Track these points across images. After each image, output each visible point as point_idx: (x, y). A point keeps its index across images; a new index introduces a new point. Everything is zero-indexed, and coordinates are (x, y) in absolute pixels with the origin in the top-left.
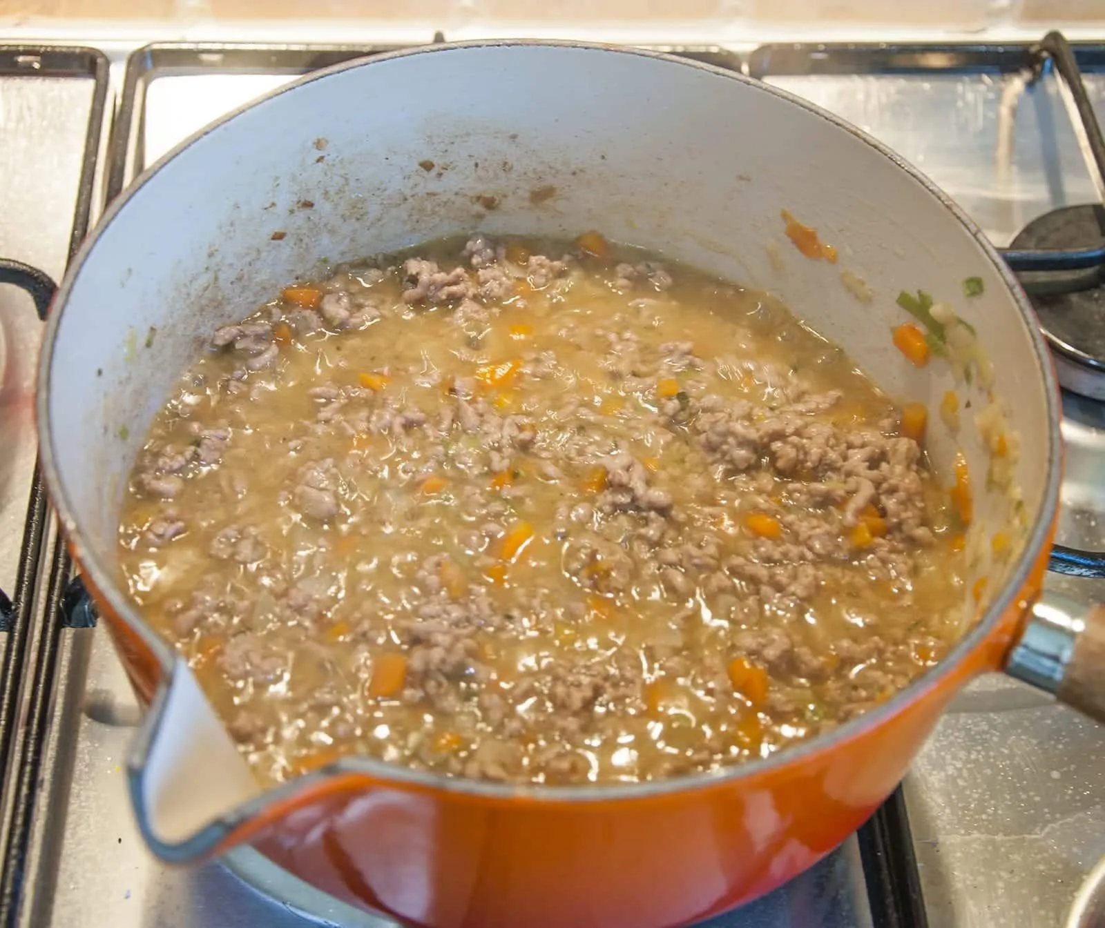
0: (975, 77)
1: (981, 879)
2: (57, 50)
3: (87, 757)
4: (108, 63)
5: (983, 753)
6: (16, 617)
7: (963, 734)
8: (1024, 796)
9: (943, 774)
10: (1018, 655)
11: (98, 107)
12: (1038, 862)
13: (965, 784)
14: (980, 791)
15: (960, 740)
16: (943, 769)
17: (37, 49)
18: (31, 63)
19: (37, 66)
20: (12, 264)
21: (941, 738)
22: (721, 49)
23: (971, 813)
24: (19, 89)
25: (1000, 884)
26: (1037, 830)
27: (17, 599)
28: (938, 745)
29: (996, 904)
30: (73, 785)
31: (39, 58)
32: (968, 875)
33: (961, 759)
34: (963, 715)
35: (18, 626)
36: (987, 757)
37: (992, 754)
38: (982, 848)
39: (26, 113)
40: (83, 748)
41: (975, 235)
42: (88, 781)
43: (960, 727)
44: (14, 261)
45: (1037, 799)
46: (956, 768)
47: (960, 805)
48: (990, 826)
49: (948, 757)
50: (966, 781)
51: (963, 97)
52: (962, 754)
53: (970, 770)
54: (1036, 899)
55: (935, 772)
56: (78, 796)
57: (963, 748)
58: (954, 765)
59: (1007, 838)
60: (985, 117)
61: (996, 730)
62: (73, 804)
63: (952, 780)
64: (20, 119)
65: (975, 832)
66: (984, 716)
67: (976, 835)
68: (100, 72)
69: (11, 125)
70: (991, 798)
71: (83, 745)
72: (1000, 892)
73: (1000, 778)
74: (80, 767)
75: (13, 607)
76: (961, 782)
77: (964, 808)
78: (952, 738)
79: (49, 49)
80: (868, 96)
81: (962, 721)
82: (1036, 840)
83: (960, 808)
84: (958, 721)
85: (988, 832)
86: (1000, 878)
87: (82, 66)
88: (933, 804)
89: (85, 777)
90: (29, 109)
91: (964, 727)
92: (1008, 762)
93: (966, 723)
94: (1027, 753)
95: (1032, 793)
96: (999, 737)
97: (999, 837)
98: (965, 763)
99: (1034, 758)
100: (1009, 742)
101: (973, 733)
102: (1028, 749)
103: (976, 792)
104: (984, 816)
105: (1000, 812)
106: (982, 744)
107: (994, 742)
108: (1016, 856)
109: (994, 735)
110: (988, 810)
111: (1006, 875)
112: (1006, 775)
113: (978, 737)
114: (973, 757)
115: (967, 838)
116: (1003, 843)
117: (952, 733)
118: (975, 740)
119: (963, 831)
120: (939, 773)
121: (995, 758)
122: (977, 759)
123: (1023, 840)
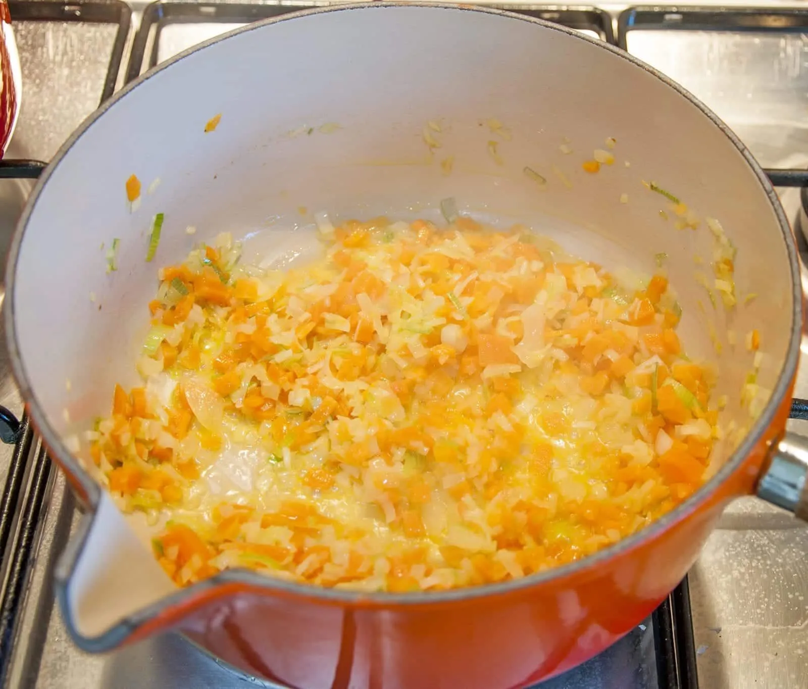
0: (795, 35)
1: (752, 659)
2: (93, 2)
4: (130, 12)
5: (762, 561)
6: (22, 434)
7: (747, 546)
8: (790, 596)
9: (729, 577)
10: (766, 482)
12: (797, 648)
13: (746, 585)
15: (745, 551)
16: (730, 572)
18: (74, 11)
19: (78, 13)
20: (39, 164)
21: (731, 549)
22: (596, 9)
23: (748, 608)
24: (65, 31)
25: (767, 664)
26: (799, 622)
27: (24, 421)
28: (727, 554)
29: (762, 679)
31: (79, 8)
32: (742, 656)
33: (744, 566)
34: (749, 531)
35: (23, 442)
36: (765, 564)
37: (769, 562)
38: (755, 635)
39: (69, 48)
41: (742, 152)
43: (746, 541)
44: (40, 162)
45: (801, 598)
46: (740, 573)
47: (741, 602)
48: (763, 619)
49: (735, 564)
50: (746, 582)
51: (785, 50)
52: (746, 561)
53: (751, 575)
54: (793, 676)
55: (723, 576)
57: (747, 558)
58: (739, 570)
59: (776, 628)
60: (801, 66)
61: (773, 544)
63: (737, 582)
64: (65, 53)
65: (751, 622)
66: (766, 532)
67: (751, 625)
68: (124, 18)
69: (58, 58)
70: (766, 596)
72: (766, 670)
73: (773, 581)
75: (21, 426)
76: (743, 584)
78: (739, 549)
79: (86, 1)
80: (711, 47)
81: (747, 536)
82: (798, 630)
83: (741, 604)
84: (744, 536)
85: (761, 623)
86: (767, 659)
87: (112, 15)
88: (719, 600)
90: (72, 46)
91: (749, 541)
92: (781, 569)
93: (751, 538)
94: (796, 562)
95: (797, 594)
96: (775, 549)
97: (769, 627)
98: (748, 569)
99: (801, 567)
100: (783, 554)
101: (755, 545)
102: (797, 559)
103: (754, 592)
104: (759, 611)
105: (771, 608)
106: (762, 555)
107: (771, 554)
108: (780, 642)
109: (772, 547)
110: (762, 606)
111: (771, 657)
112: (778, 579)
113: (759, 549)
114: (754, 564)
115: (744, 627)
116: (772, 631)
117: (739, 546)
118: (757, 552)
119: (741, 622)
120: (727, 576)
121: (771, 566)
122: (757, 567)
123: (788, 629)
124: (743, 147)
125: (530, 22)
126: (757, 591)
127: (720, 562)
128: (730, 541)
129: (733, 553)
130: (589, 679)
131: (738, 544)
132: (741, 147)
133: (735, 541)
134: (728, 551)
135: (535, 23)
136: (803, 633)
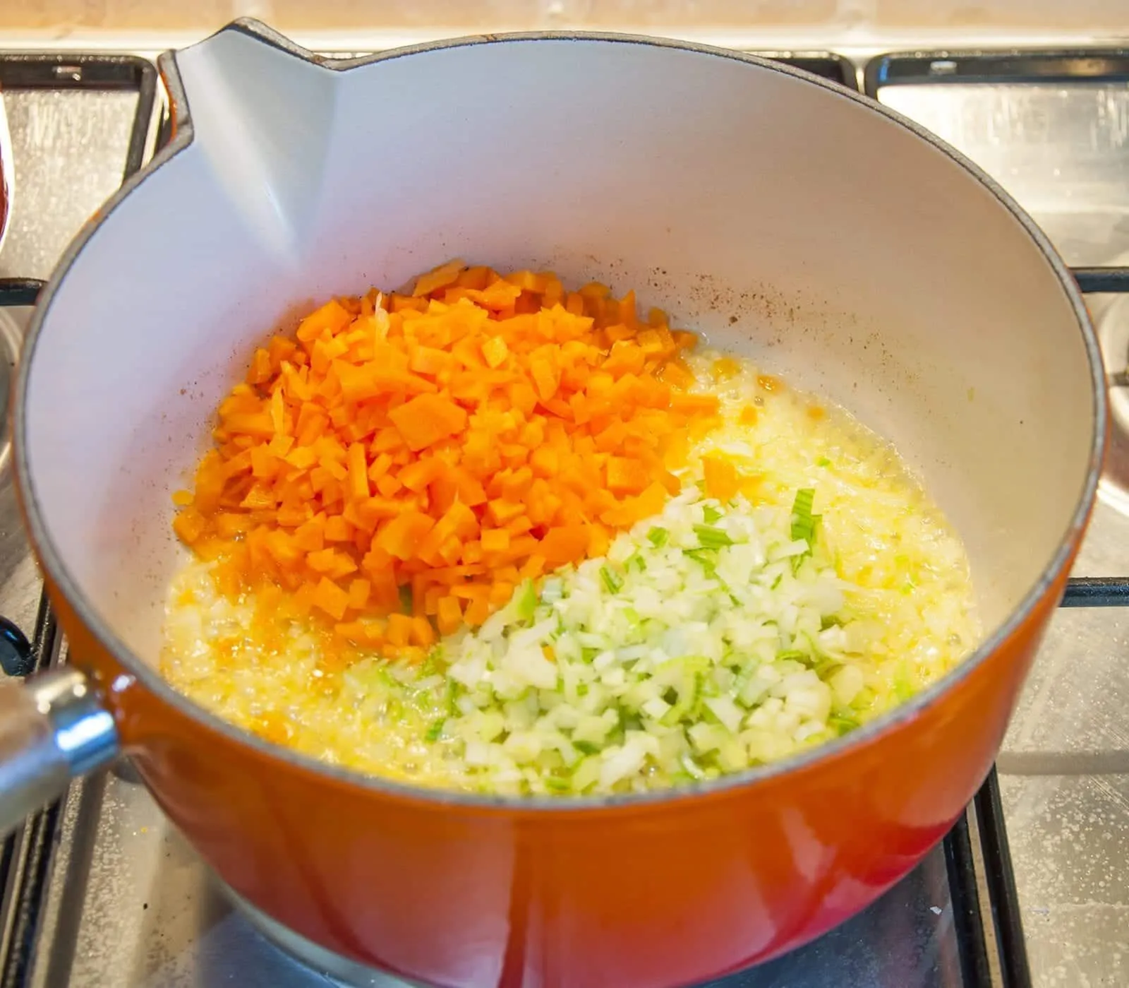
1: (1095, 950)
2: (100, 59)
3: (111, 818)
4: (155, 73)
5: (1103, 815)
6: (34, 660)
7: (1081, 795)
9: (1057, 838)
11: (142, 120)
13: (1081, 849)
14: (1098, 856)
15: (1077, 802)
16: (1058, 832)
17: (78, 58)
18: (72, 74)
19: (77, 77)
21: (1058, 800)
22: (832, 54)
23: (1086, 880)
24: (57, 104)
25: (1117, 955)
27: (37, 640)
28: (1053, 807)
29: (1111, 977)
30: (96, 847)
31: (79, 69)
32: (1081, 946)
33: (1078, 821)
34: (1083, 775)
36: (1107, 820)
37: (1113, 816)
38: (1097, 917)
39: (63, 128)
40: (108, 809)
42: (112, 843)
43: (1079, 787)
46: (1072, 832)
47: (1075, 871)
48: (1108, 894)
49: (1065, 820)
50: (1082, 845)
51: (1105, 106)
52: (1080, 817)
53: (1088, 834)
55: (1049, 837)
56: (101, 858)
57: (1082, 811)
58: (1071, 829)
61: (1118, 791)
62: (95, 867)
63: (1067, 844)
64: (58, 135)
65: (1090, 900)
66: (1106, 775)
67: (1092, 902)
68: (146, 83)
69: (48, 143)
70: (1110, 863)
71: (108, 805)
72: (1116, 965)
73: (1121, 842)
74: (103, 828)
75: (32, 649)
76: (1077, 848)
77: (1078, 875)
78: (1069, 799)
79: (90, 59)
80: (999, 106)
81: (1081, 782)
83: (1075, 875)
84: (1076, 782)
85: (1105, 899)
86: (1117, 950)
87: (127, 78)
89: (109, 839)
90: (68, 125)
91: (1083, 788)
93: (1086, 783)
96: (1121, 798)
97: (1118, 905)
98: (1083, 826)
101: (1093, 793)
103: (1094, 857)
104: (1102, 883)
105: (1120, 878)
106: (1102, 806)
107: (1116, 804)
109: (1116, 795)
110: (1107, 876)
111: (1123, 946)
113: (1098, 798)
114: (1091, 819)
115: (1082, 905)
116: (1122, 912)
117: (1070, 795)
118: (1095, 801)
119: (1077, 898)
120: (1053, 837)
121: (1116, 821)
122: (1096, 822)
127: (1043, 818)
128: (1056, 788)
129: (1061, 804)
131: (1067, 791)
133: (1063, 789)
134: (1054, 802)
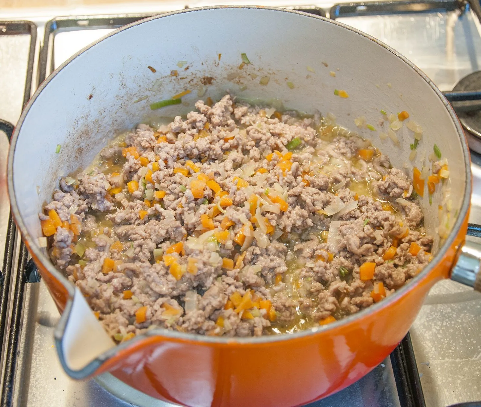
0: (434, 14)
1: (450, 380)
2: (13, 23)
3: (39, 342)
4: (36, 27)
5: (449, 322)
7: (439, 314)
8: (468, 341)
9: (431, 332)
10: (455, 271)
11: (33, 47)
12: (476, 371)
13: (441, 337)
15: (438, 317)
16: (431, 330)
19: (4, 30)
21: (429, 316)
22: (316, 7)
23: (444, 350)
25: (459, 381)
26: (475, 356)
27: (4, 271)
28: (427, 319)
29: (457, 391)
30: (33, 354)
31: (5, 27)
32: (444, 378)
33: (439, 326)
34: (439, 305)
35: (5, 283)
36: (451, 324)
38: (450, 365)
41: (429, 83)
42: (40, 352)
43: (438, 311)
45: (475, 342)
46: (436, 329)
47: (439, 346)
48: (453, 355)
49: (433, 325)
50: (441, 335)
51: (429, 23)
52: (439, 323)
53: (443, 331)
54: (475, 388)
55: (427, 332)
56: (36, 360)
57: (440, 321)
59: (461, 360)
60: (440, 32)
61: (454, 312)
63: (435, 335)
66: (449, 305)
67: (447, 359)
68: (33, 31)
70: (453, 343)
71: (37, 337)
72: (459, 385)
73: (457, 333)
74: (36, 347)
75: (2, 274)
76: (439, 336)
77: (441, 348)
78: (434, 316)
81: (438, 308)
82: (474, 361)
83: (439, 348)
85: (453, 358)
86: (459, 378)
87: (25, 29)
88: (426, 346)
89: (38, 351)
91: (440, 311)
92: (461, 326)
93: (441, 309)
94: (469, 321)
95: (472, 340)
96: (456, 315)
97: (458, 360)
98: (441, 327)
99: (472, 324)
100: (461, 317)
101: (444, 313)
102: (469, 319)
103: (447, 340)
104: (450, 351)
105: (458, 349)
106: (448, 318)
107: (454, 317)
108: (466, 368)
109: (454, 314)
110: (452, 348)
111: (461, 377)
112: (460, 332)
113: (446, 315)
114: (444, 324)
115: (443, 361)
116: (460, 363)
117: (434, 314)
118: (445, 317)
119: (441, 358)
120: (429, 332)
121: (454, 324)
122: (446, 325)
123: (469, 361)
124: (429, 80)
125: (299, 14)
126: (448, 339)
127: (424, 325)
128: (428, 312)
129: (431, 318)
130: (355, 398)
131: (433, 313)
132: (428, 81)
133: (431, 312)
134: (428, 317)
135: (302, 14)
136: (478, 362)
